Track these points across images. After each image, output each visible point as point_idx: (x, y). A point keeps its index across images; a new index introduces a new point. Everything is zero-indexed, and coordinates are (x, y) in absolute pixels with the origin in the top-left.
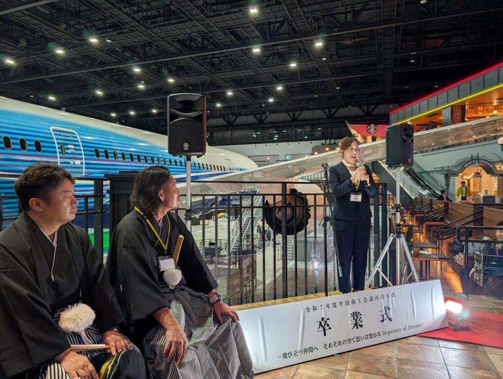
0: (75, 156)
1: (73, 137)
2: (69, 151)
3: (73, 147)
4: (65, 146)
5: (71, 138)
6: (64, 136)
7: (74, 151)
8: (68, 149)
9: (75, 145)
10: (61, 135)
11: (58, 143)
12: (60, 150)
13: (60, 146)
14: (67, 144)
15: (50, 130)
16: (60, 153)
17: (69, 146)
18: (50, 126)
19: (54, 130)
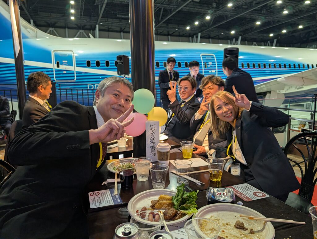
0: (212, 68)
1: (212, 58)
2: (209, 66)
3: (211, 63)
4: (207, 63)
5: (211, 59)
6: (207, 58)
7: (212, 65)
8: (208, 64)
9: (212, 62)
10: (205, 58)
11: (204, 62)
12: (204, 66)
13: (204, 63)
14: (208, 62)
15: (200, 56)
16: (204, 67)
17: (209, 63)
18: (200, 54)
19: (202, 56)
